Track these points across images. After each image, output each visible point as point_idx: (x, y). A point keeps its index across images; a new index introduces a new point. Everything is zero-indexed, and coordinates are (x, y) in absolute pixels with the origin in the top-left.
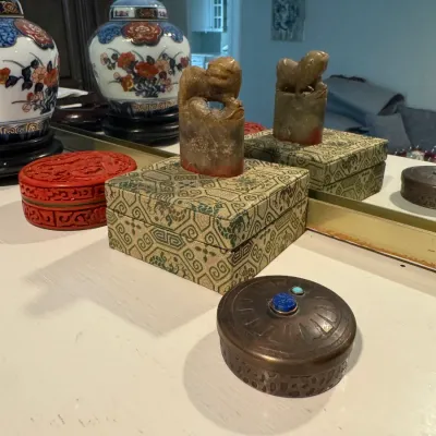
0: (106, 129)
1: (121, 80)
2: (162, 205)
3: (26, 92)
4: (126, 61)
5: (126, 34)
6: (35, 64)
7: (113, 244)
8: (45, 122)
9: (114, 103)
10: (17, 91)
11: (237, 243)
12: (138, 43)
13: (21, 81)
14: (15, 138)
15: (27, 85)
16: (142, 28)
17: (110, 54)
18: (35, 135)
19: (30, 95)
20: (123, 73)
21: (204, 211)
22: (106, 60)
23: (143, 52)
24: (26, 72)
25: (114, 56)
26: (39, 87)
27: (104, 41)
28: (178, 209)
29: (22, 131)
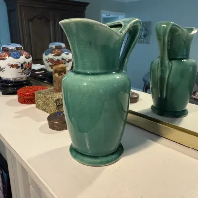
0: (47, 80)
1: (50, 66)
2: (45, 97)
3: (22, 70)
4: (51, 60)
5: (52, 53)
6: (25, 63)
7: (36, 107)
8: (27, 78)
9: (49, 72)
10: (20, 70)
11: (58, 105)
12: (55, 56)
13: (21, 67)
14: (18, 82)
15: (22, 68)
16: (57, 51)
17: (47, 58)
18: (25, 81)
19: (23, 71)
20: (51, 64)
21: (52, 98)
22: (46, 60)
23: (57, 58)
24: (22, 65)
25: (49, 59)
26: (25, 69)
27: (46, 55)
28: (47, 97)
29: (20, 80)
